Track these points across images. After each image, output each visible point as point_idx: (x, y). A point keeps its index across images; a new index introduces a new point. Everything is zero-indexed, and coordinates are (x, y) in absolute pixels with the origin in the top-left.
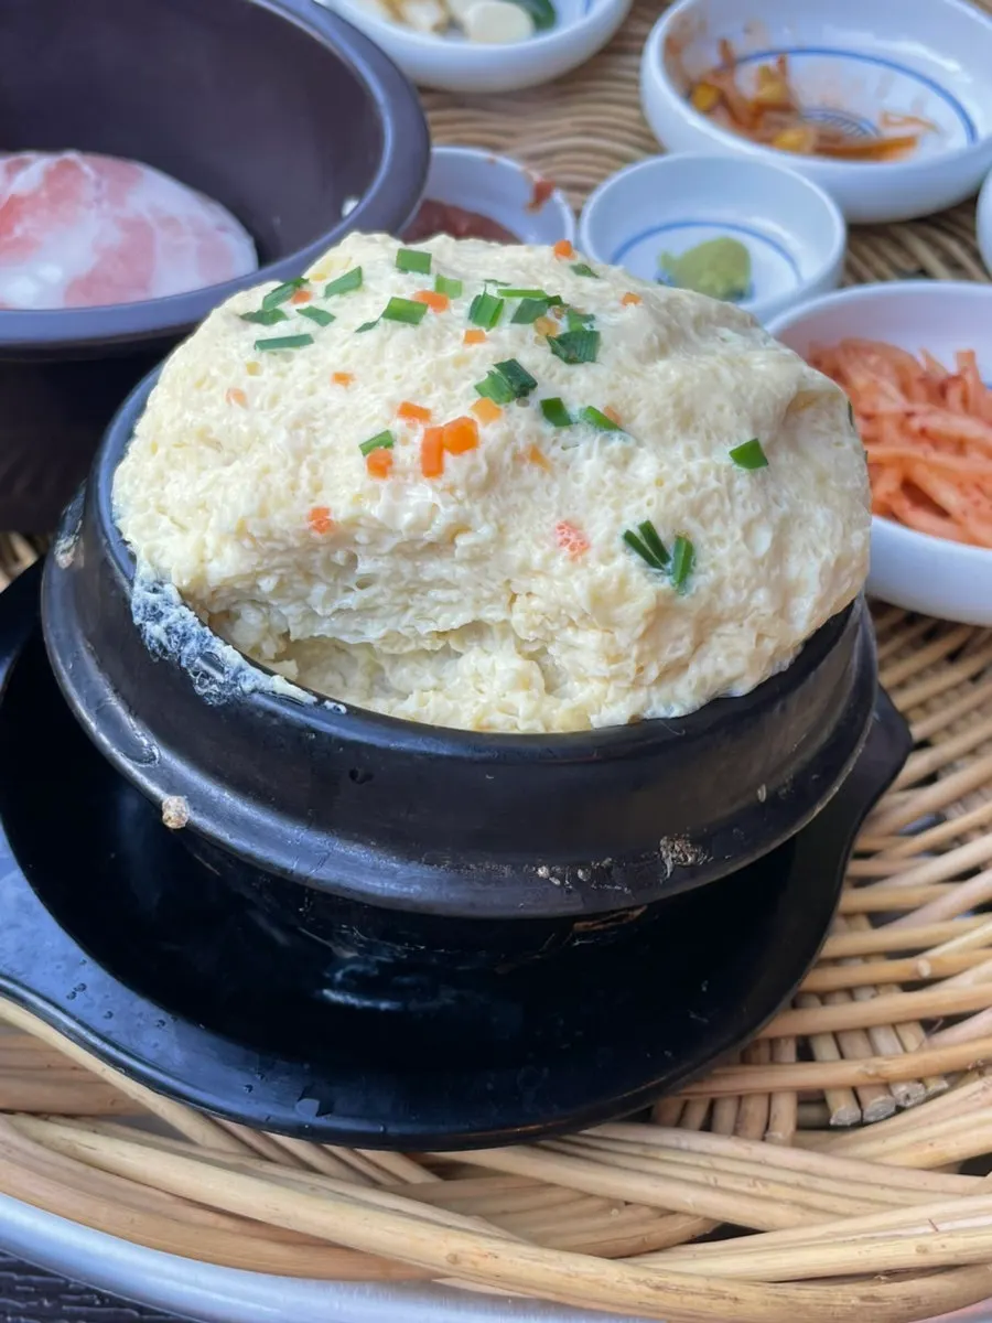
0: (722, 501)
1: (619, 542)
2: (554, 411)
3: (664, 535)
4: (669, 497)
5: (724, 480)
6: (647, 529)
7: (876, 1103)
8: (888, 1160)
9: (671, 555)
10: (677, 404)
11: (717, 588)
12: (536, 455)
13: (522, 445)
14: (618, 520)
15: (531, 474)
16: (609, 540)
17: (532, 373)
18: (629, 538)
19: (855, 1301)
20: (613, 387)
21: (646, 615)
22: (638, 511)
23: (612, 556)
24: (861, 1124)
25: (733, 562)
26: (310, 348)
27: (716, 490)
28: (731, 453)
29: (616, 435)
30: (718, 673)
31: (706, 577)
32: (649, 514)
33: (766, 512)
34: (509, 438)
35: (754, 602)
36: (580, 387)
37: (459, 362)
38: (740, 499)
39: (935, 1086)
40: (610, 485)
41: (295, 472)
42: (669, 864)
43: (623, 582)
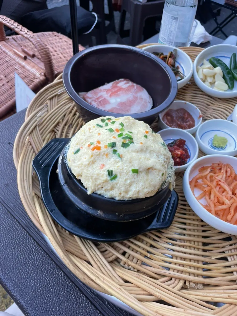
0: (125, 174)
1: (107, 170)
2: (115, 151)
3: (113, 173)
4: (118, 169)
5: (127, 172)
6: (112, 171)
7: (126, 266)
8: (117, 272)
9: (113, 176)
10: (131, 159)
11: (117, 184)
12: (107, 155)
13: (106, 153)
14: (110, 168)
15: (105, 157)
16: (106, 169)
17: (116, 145)
18: (108, 171)
19: (82, 277)
20: (124, 153)
21: (104, 180)
22: (113, 168)
23: (105, 171)
24: (123, 267)
25: (121, 182)
26: (101, 128)
27: (125, 172)
28: (132, 169)
29: (120, 158)
30: (114, 195)
31: (116, 181)
32: (113, 170)
33: (131, 179)
34: (105, 151)
35: (121, 188)
36: (121, 150)
37: (110, 139)
38: (129, 175)
39: (135, 270)
40: (112, 164)
41: (84, 142)
42: (98, 213)
43: (103, 175)
